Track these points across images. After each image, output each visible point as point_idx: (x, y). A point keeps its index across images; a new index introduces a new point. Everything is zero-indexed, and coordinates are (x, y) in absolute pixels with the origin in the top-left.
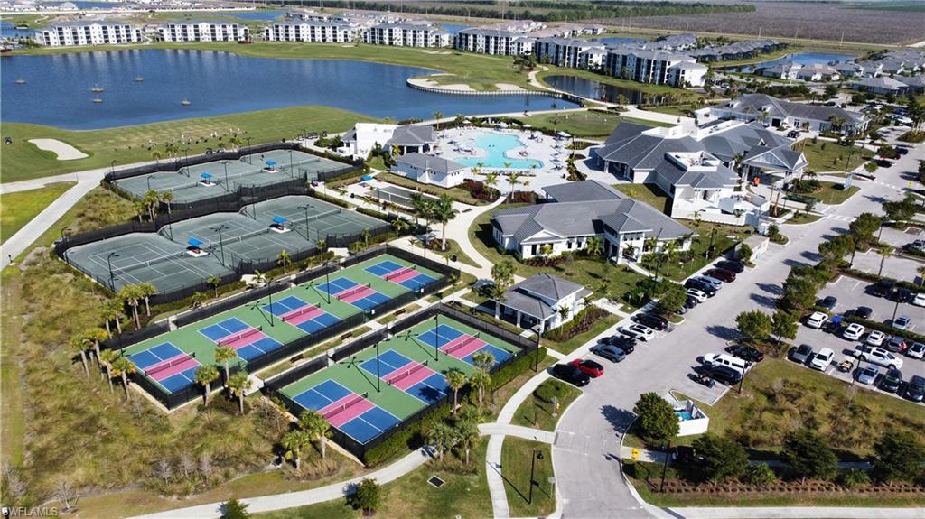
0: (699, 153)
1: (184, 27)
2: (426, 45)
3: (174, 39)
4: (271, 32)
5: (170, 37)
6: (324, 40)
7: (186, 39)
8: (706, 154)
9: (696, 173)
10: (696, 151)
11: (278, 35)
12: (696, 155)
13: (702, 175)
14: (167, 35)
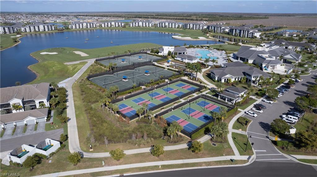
0: (268, 55)
1: (108, 23)
2: (175, 27)
3: (105, 27)
4: (131, 24)
5: (104, 26)
6: (146, 26)
7: (108, 27)
8: (270, 55)
9: (268, 60)
10: (267, 54)
11: (133, 25)
12: (267, 55)
13: (271, 61)
14: (103, 25)
